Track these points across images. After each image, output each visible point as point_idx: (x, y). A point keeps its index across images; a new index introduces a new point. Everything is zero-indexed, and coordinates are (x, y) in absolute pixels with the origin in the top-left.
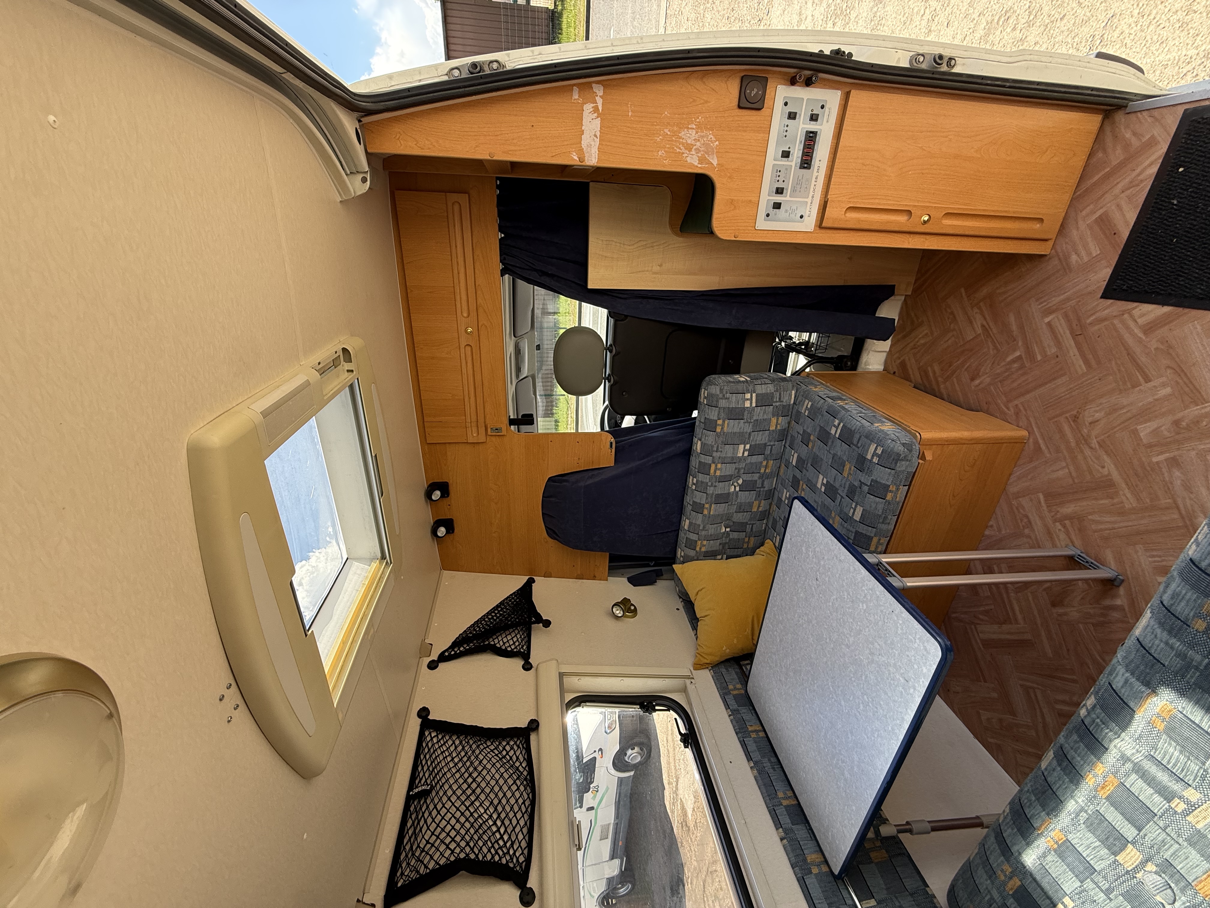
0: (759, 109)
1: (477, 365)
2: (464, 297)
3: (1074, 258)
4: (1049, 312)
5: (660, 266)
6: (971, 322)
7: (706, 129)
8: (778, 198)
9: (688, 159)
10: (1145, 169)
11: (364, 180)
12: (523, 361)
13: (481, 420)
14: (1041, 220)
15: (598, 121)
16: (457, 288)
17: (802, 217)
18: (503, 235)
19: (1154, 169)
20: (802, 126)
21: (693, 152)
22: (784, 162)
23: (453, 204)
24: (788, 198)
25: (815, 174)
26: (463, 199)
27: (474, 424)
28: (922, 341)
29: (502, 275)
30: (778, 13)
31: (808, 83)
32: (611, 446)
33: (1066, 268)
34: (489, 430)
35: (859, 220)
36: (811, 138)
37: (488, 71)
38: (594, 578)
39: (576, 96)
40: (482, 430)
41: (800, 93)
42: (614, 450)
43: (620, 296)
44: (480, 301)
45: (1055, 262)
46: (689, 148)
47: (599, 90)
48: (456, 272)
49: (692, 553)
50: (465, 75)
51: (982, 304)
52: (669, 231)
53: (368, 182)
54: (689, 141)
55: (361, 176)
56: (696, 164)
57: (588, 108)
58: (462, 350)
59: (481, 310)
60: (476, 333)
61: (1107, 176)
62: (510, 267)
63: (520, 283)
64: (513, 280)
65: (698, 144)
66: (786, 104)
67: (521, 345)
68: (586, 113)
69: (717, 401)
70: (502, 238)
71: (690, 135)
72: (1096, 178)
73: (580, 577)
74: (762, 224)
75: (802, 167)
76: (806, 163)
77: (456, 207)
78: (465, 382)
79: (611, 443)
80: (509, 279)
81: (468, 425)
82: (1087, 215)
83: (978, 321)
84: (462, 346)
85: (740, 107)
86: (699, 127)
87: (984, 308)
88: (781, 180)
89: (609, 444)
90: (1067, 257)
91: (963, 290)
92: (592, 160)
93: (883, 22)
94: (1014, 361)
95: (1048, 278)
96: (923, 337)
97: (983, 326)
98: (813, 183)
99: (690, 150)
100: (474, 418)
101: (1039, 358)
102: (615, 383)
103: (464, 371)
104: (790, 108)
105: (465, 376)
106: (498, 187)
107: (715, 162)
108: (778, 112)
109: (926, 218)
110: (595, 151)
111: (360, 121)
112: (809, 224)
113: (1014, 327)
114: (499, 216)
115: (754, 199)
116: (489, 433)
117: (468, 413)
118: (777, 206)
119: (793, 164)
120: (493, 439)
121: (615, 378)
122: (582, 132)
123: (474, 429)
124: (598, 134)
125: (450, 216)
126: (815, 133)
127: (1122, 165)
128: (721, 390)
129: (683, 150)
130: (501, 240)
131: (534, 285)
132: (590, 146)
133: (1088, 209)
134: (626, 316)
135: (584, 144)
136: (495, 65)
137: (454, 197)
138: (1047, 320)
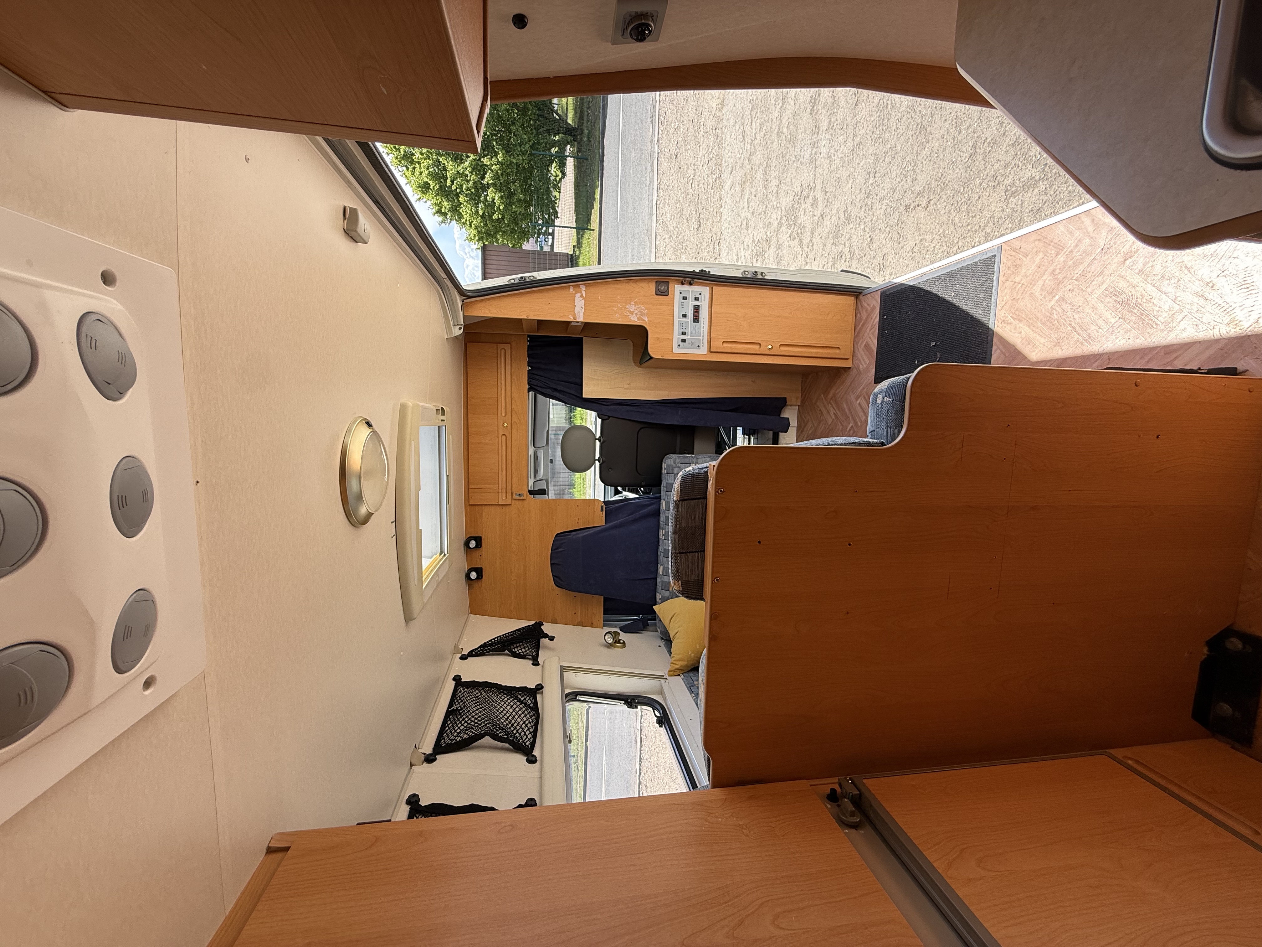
0: (667, 295)
1: (509, 448)
2: (503, 404)
3: (861, 366)
4: (858, 398)
5: (629, 384)
6: (829, 413)
7: (640, 304)
8: (684, 337)
9: (632, 318)
10: (874, 320)
11: (460, 329)
12: (539, 465)
13: (509, 487)
14: (839, 348)
15: (583, 301)
16: (500, 399)
17: (699, 346)
18: (530, 368)
19: (877, 319)
20: (691, 303)
21: (634, 315)
22: (684, 319)
23: (501, 349)
24: (689, 337)
25: (702, 325)
26: (507, 347)
27: (504, 491)
28: (810, 432)
29: (529, 392)
30: (725, 254)
31: (691, 284)
32: (602, 510)
33: (859, 373)
34: (514, 495)
35: (731, 348)
36: (697, 309)
37: (528, 280)
38: (592, 625)
39: (571, 290)
40: (509, 495)
41: (686, 287)
42: (604, 512)
43: (604, 403)
44: (513, 406)
45: (855, 370)
46: (632, 313)
47: (583, 288)
48: (499, 389)
49: (667, 594)
50: (517, 281)
51: (831, 401)
52: (634, 364)
53: (462, 330)
54: (632, 310)
55: (459, 326)
56: (636, 320)
57: (578, 295)
58: (500, 439)
59: (513, 412)
60: (510, 426)
61: (864, 324)
62: (533, 386)
63: (540, 397)
64: (535, 394)
65: (636, 311)
66: (681, 293)
67: (539, 454)
68: (577, 298)
69: (673, 469)
70: (529, 370)
71: (632, 307)
72: (860, 326)
73: (580, 624)
74: (676, 350)
75: (694, 322)
76: (696, 319)
77: (503, 351)
78: (500, 460)
79: (602, 507)
80: (532, 394)
81: (500, 491)
82: (861, 344)
83: (832, 412)
84: (500, 435)
85: (656, 294)
86: (636, 303)
87: (833, 403)
88: (684, 328)
89: (600, 508)
90: (858, 367)
91: (822, 395)
92: (581, 318)
93: (782, 259)
94: (850, 430)
95: (854, 379)
96: (810, 429)
97: (834, 414)
98: (702, 329)
99: (632, 314)
100: (504, 487)
101: (859, 424)
102: (603, 462)
103: (500, 451)
104: (682, 295)
105: (500, 456)
106: (528, 341)
107: (646, 320)
108: (677, 298)
109: (770, 347)
110: (582, 314)
111: (463, 301)
112: (704, 350)
113: (847, 410)
114: (528, 357)
115: (670, 338)
116: (515, 497)
117: (500, 482)
118: (684, 341)
119: (689, 320)
120: (517, 502)
121: (604, 459)
122: (575, 306)
123: (504, 495)
124: (583, 307)
125: (499, 356)
126: (699, 306)
127: (867, 318)
128: (675, 462)
129: (629, 314)
130: (529, 371)
131: (550, 398)
132: (579, 312)
133: (860, 342)
134: (609, 417)
135: (576, 311)
136: (532, 278)
137: (502, 346)
138: (858, 402)
